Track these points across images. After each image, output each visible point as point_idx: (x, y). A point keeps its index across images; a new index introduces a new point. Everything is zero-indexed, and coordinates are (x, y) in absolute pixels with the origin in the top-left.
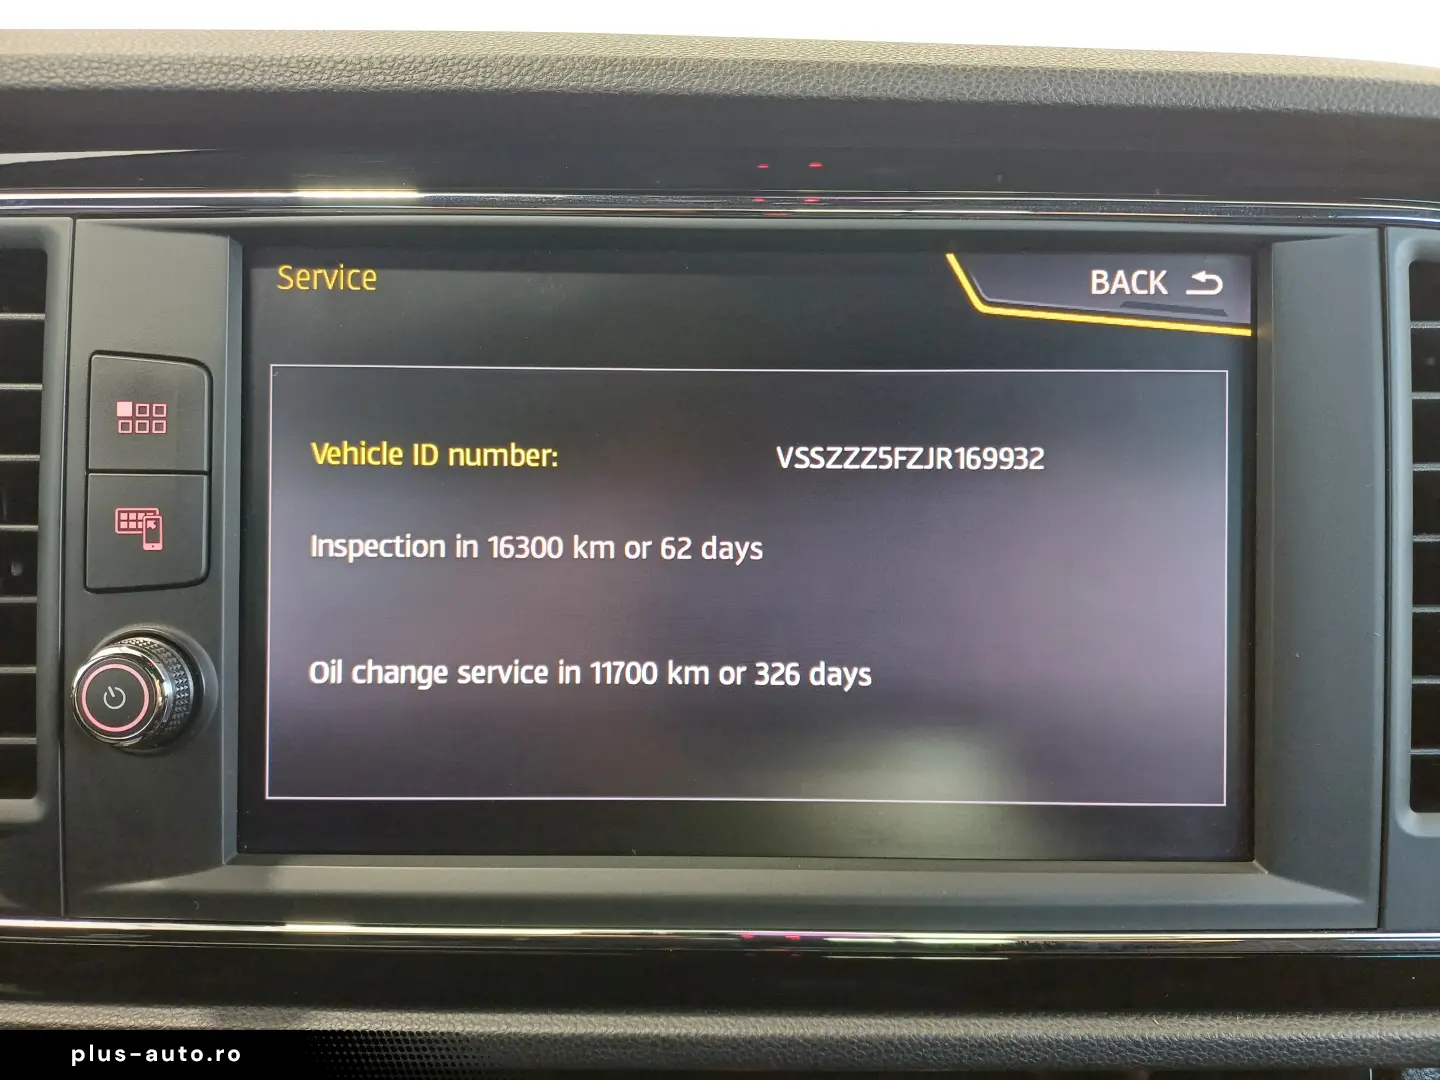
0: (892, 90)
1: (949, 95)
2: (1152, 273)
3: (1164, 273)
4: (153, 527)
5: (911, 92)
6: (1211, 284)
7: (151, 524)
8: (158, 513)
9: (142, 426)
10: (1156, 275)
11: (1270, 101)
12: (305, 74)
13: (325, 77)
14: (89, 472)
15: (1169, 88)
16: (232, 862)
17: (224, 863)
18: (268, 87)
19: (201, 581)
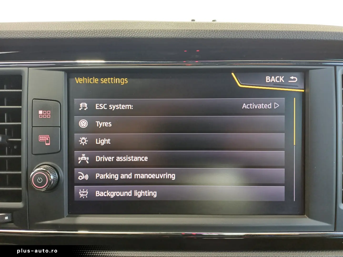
0: (219, 36)
1: (233, 37)
2: (281, 77)
3: (283, 77)
4: (48, 140)
5: (224, 37)
6: (294, 79)
7: (47, 139)
8: (49, 136)
9: (45, 116)
10: (281, 78)
11: (309, 37)
12: (81, 34)
13: (86, 35)
14: (33, 127)
15: (285, 35)
16: (67, 217)
17: (65, 217)
18: (73, 37)
19: (59, 152)
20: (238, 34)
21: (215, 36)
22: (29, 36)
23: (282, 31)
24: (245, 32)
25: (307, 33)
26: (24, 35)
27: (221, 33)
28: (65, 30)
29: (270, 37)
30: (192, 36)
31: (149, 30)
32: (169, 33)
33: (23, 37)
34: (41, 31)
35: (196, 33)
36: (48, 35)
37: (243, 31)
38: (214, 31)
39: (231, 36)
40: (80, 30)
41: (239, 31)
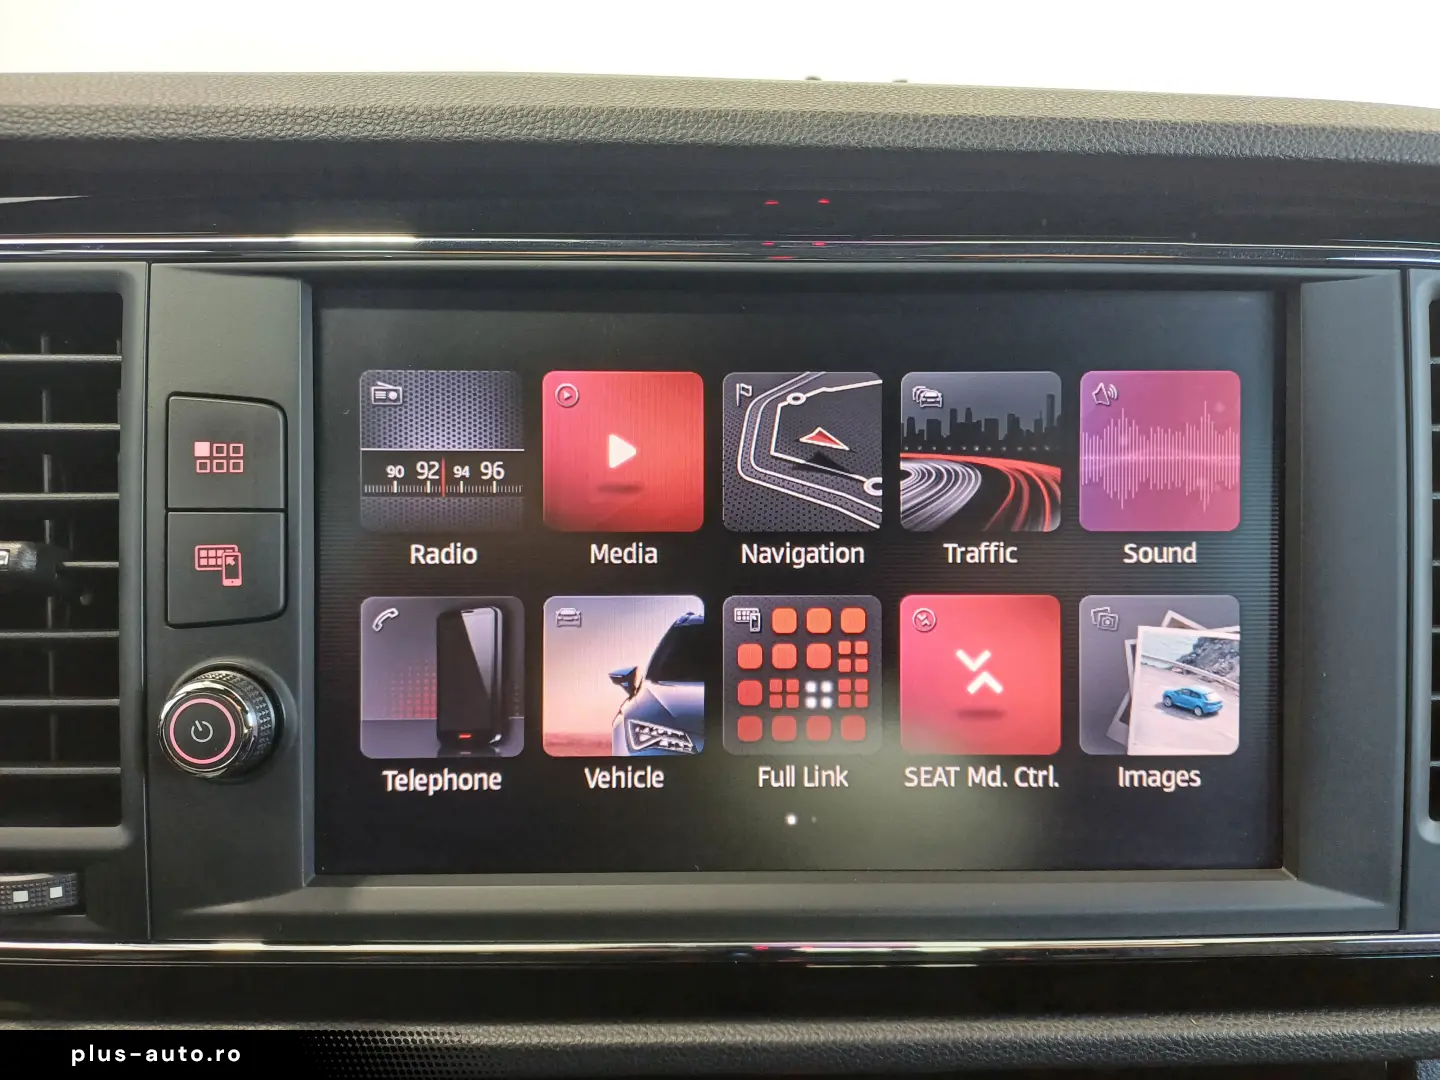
0: (944, 141)
1: (998, 146)
4: (233, 563)
5: (961, 143)
7: (230, 561)
8: (237, 549)
9: (220, 466)
11: (1301, 151)
12: (378, 124)
13: (398, 127)
14: (168, 510)
15: (1206, 139)
16: (311, 884)
17: (304, 885)
18: (342, 138)
19: (279, 614)
20: (1021, 135)
21: (927, 140)
22: (157, 131)
23: (1197, 125)
24: (1050, 128)
25: (1294, 132)
26: (135, 127)
27: (951, 127)
28: (307, 108)
29: (1149, 149)
30: (833, 140)
31: (660, 112)
32: (739, 125)
33: (132, 135)
34: (207, 108)
35: (849, 126)
36: (235, 126)
37: (1039, 120)
38: (925, 122)
39: (993, 139)
40: (371, 107)
41: (1023, 120)
